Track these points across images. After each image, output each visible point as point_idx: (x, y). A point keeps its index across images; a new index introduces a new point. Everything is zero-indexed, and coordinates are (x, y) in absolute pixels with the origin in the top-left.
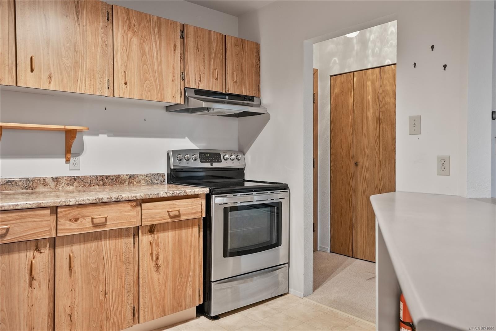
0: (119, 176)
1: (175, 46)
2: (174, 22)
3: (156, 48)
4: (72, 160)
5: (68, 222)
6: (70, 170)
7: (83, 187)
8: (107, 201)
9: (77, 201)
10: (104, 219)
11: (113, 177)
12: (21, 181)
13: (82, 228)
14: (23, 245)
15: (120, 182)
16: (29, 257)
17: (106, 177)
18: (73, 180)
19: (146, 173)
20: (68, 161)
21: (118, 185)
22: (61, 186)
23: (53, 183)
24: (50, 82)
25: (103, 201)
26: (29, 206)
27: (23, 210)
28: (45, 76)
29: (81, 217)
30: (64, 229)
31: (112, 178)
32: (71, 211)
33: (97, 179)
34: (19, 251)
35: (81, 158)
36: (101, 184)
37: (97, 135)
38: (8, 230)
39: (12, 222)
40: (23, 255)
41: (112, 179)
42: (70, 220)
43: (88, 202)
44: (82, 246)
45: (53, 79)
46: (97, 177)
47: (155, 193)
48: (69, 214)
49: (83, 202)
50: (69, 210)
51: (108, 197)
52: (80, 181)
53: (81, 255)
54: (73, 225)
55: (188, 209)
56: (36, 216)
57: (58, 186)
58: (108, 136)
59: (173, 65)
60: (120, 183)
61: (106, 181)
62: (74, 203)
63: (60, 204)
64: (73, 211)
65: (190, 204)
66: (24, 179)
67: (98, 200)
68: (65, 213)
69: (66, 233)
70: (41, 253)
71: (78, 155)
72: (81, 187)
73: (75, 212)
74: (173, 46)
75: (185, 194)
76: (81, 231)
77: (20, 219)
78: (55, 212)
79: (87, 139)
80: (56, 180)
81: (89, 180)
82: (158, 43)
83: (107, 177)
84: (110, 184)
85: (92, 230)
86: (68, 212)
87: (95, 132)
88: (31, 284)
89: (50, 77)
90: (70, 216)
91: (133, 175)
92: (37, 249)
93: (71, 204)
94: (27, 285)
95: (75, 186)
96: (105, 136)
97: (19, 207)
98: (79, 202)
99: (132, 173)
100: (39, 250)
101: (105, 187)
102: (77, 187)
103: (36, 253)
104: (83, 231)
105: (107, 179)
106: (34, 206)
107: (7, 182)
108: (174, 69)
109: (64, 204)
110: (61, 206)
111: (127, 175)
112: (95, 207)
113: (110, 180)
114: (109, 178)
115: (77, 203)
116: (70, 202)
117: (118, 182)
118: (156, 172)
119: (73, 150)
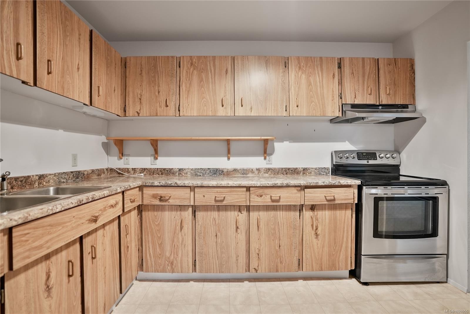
0: (297, 168)
1: (334, 75)
2: (332, 58)
3: (319, 79)
4: (267, 158)
5: (256, 197)
6: (267, 164)
7: (274, 175)
8: (280, 185)
9: (261, 184)
10: (279, 197)
12: (240, 170)
13: (264, 202)
14: (232, 207)
16: (236, 215)
17: (288, 169)
18: (268, 170)
19: (315, 167)
20: (265, 158)
22: (261, 174)
23: (256, 171)
24: (251, 112)
25: (278, 185)
26: (235, 185)
27: (231, 187)
28: (248, 108)
29: (264, 195)
30: (254, 201)
31: (292, 169)
32: (258, 190)
33: (282, 170)
34: (231, 211)
35: (273, 157)
36: (285, 173)
37: (283, 142)
38: (224, 197)
39: (226, 193)
40: (233, 213)
41: (292, 171)
42: (257, 196)
43: (268, 185)
44: (265, 213)
45: (253, 109)
46: (282, 168)
47: (315, 182)
48: (257, 192)
49: (265, 185)
50: (256, 190)
51: (281, 182)
52: (272, 171)
53: (264, 219)
54: (259, 199)
55: (342, 195)
56: (238, 191)
57: (259, 173)
58: (290, 142)
59: (333, 88)
60: (297, 173)
61: (288, 172)
62: (260, 186)
63: (251, 186)
64: (259, 190)
65: (343, 192)
66: (241, 169)
67: (274, 185)
68: (254, 191)
69: (255, 203)
70: (242, 213)
71: (271, 154)
72: (272, 175)
73: (260, 191)
74: (332, 75)
75: (339, 184)
76: (264, 204)
77: (230, 192)
78: (249, 190)
79: (277, 145)
80: (259, 170)
81: (277, 171)
82: (320, 75)
83: (289, 169)
84: (291, 174)
85: (271, 203)
86: (257, 190)
87: (282, 140)
88: (237, 231)
89: (251, 108)
90: (257, 193)
91: (306, 169)
92: (240, 211)
93: (258, 185)
94: (235, 231)
95: (269, 174)
96: (288, 142)
97: (230, 185)
98: (262, 184)
99: (306, 167)
100: (241, 212)
101: (287, 175)
102: (270, 175)
103: (239, 213)
104: (265, 203)
106: (237, 185)
107: (234, 170)
108: (333, 91)
109: (253, 186)
110: (252, 187)
111: (302, 168)
112: (273, 189)
113: (291, 171)
115: (261, 185)
116: (257, 184)
118: (323, 167)
119: (268, 152)
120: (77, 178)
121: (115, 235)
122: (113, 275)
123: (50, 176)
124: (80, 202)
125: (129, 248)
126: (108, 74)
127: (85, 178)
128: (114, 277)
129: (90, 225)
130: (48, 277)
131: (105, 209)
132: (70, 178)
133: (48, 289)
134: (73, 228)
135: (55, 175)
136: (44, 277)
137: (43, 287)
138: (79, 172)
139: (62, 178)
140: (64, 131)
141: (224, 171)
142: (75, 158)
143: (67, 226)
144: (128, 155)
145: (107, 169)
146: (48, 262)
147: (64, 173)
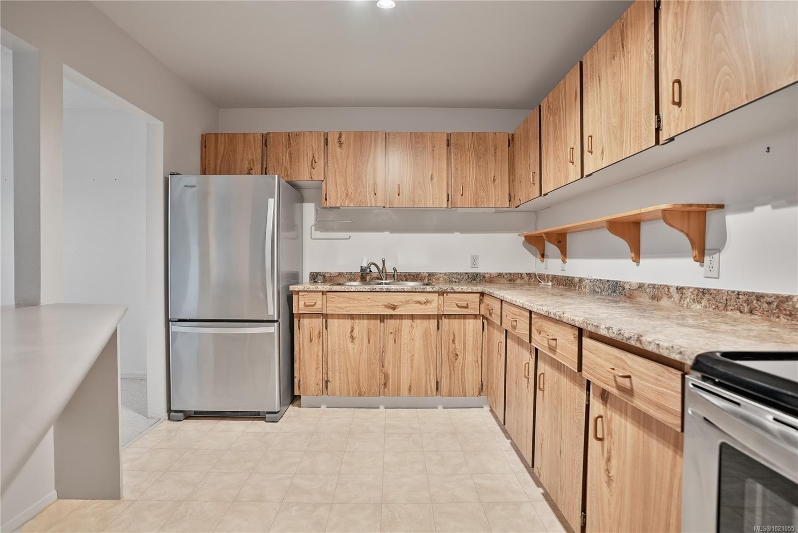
0: (789, 298)
4: (706, 260)
5: (536, 332)
6: (704, 277)
7: (714, 309)
11: (772, 299)
12: (649, 287)
15: (788, 313)
17: (757, 297)
18: (701, 294)
21: (784, 318)
22: (685, 302)
23: (677, 295)
31: (769, 300)
33: (739, 298)
35: (724, 256)
37: (751, 209)
41: (769, 303)
46: (739, 294)
52: (710, 298)
55: (649, 387)
57: (682, 300)
58: (774, 207)
60: (790, 315)
61: (756, 305)
64: (539, 320)
65: (653, 377)
69: (535, 344)
71: (718, 250)
72: (711, 309)
75: (638, 345)
79: (733, 221)
80: (680, 291)
81: (724, 298)
83: (759, 297)
84: (765, 313)
87: (748, 206)
95: (703, 304)
96: (768, 208)
101: (753, 317)
102: (706, 308)
105: (757, 300)
112: (550, 323)
113: (765, 305)
114: (762, 301)
117: (784, 312)
119: (708, 243)
120: (474, 280)
121: (432, 333)
122: (426, 370)
123: (440, 275)
124: (373, 290)
125: (460, 357)
126: (480, 166)
127: (486, 281)
128: (426, 372)
129: (386, 310)
130: (352, 331)
131: (407, 302)
132: (464, 279)
133: (352, 338)
134: (367, 306)
135: (445, 274)
136: (350, 330)
137: (348, 335)
138: (477, 274)
139: (453, 277)
140: (461, 233)
141: (626, 288)
142: (475, 260)
143: (362, 303)
144: (548, 257)
145: (529, 275)
146: (352, 321)
147: (456, 273)
